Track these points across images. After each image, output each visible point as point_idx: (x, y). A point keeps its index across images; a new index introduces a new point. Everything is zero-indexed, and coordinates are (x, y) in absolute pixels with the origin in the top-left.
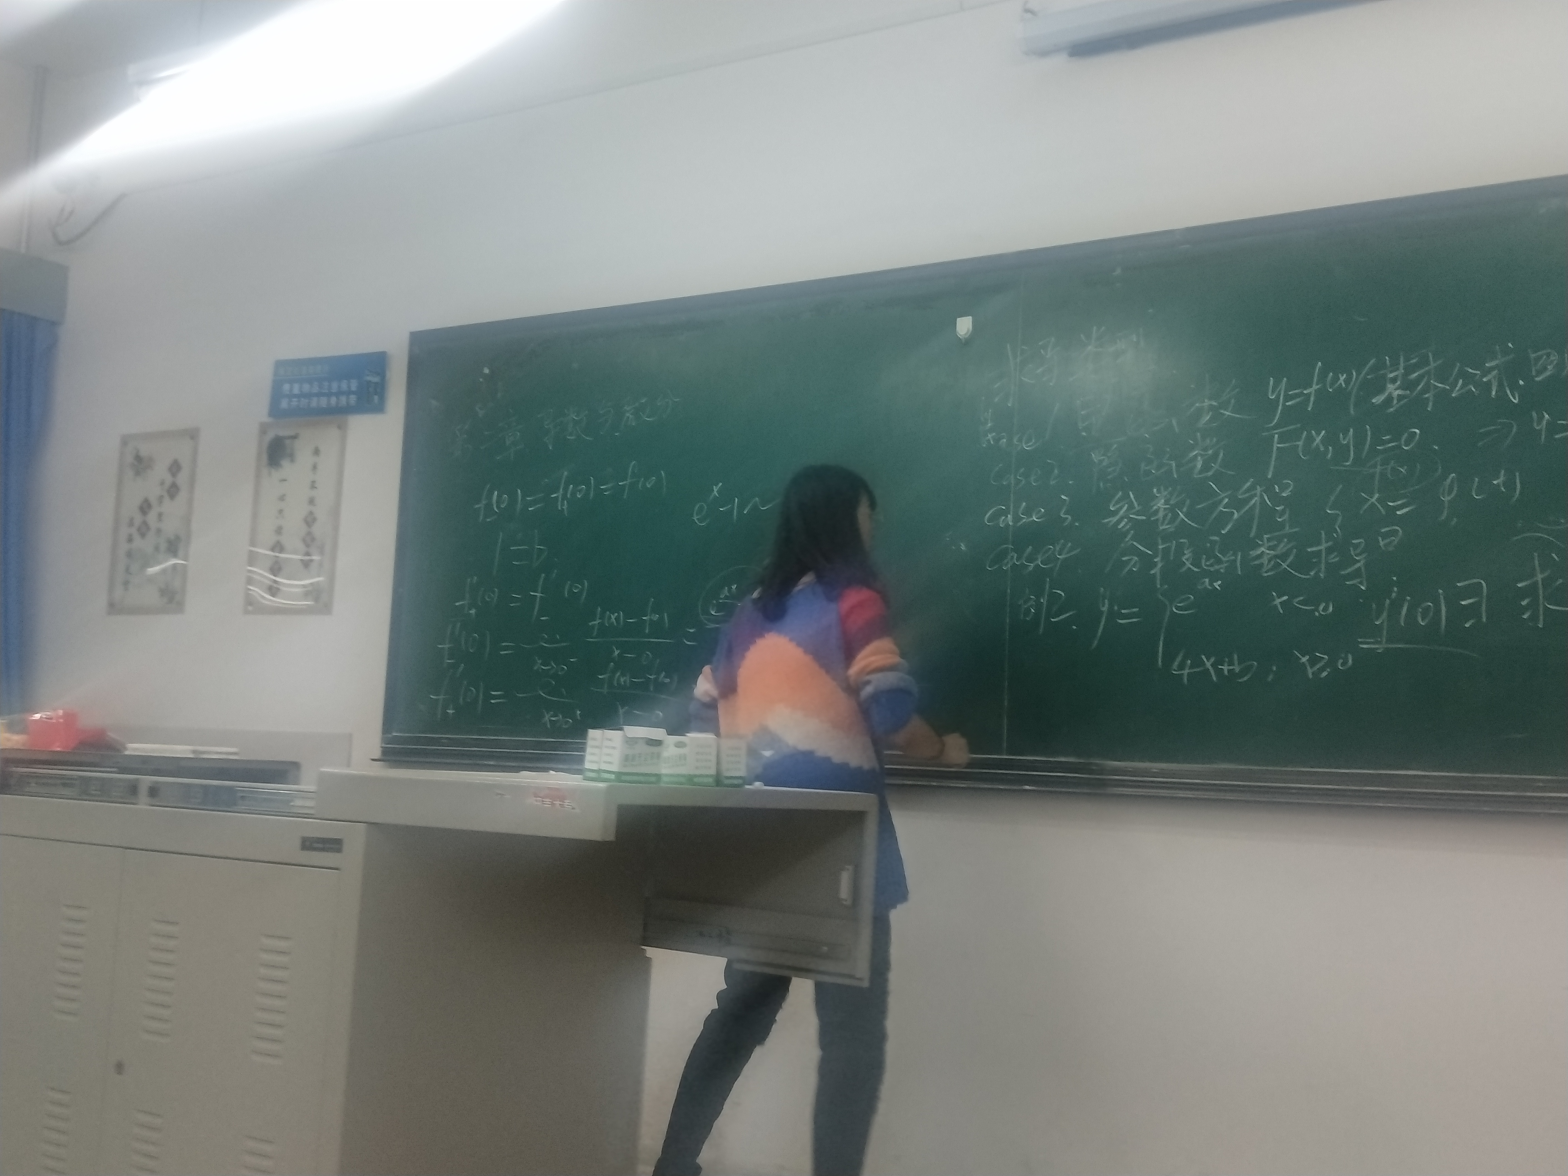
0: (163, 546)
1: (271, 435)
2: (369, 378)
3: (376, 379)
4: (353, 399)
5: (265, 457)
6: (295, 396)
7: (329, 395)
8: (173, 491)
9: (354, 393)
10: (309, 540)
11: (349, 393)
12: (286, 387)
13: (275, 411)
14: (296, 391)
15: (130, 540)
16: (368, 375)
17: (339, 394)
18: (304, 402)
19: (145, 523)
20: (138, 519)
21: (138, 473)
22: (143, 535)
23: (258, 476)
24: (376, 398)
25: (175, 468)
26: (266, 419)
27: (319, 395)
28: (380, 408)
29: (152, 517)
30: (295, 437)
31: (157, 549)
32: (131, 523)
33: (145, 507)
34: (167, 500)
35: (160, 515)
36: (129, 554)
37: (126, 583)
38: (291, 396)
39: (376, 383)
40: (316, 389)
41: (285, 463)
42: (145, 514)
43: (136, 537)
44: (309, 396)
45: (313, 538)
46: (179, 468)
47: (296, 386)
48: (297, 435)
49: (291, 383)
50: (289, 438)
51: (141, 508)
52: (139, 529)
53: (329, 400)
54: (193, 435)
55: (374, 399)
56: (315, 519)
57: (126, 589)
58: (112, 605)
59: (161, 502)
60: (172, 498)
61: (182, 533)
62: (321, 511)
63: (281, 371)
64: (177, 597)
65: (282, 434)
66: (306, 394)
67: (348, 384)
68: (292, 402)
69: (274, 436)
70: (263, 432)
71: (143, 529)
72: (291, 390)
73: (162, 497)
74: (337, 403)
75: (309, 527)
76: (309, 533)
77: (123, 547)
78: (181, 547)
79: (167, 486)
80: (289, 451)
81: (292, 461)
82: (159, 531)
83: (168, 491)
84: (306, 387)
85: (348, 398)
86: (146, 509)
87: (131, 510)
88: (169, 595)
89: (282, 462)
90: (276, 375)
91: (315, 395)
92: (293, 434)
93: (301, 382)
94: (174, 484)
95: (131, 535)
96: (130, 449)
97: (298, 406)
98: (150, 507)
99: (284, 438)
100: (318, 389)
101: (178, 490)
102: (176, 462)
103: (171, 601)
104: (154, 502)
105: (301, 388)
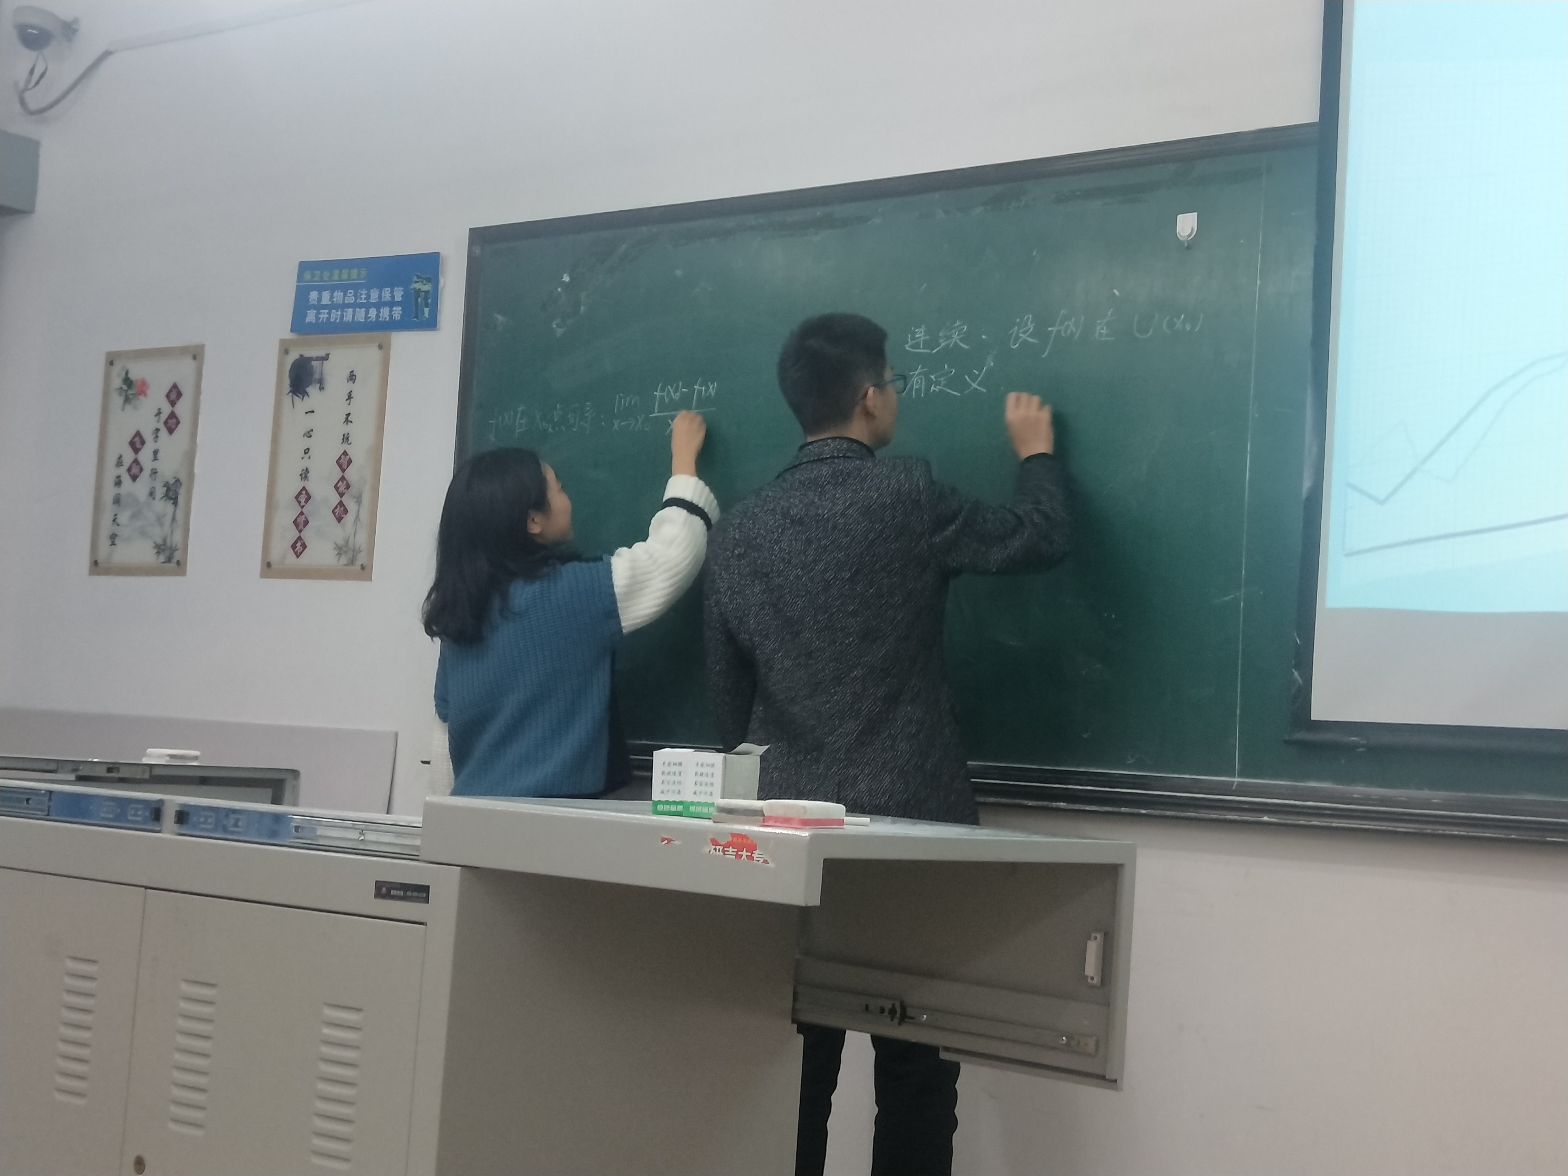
0: (160, 491)
1: (293, 356)
2: (417, 286)
3: (427, 287)
4: (397, 312)
5: (287, 381)
6: (325, 307)
7: (367, 306)
8: (172, 423)
9: (398, 304)
10: (342, 486)
11: (392, 304)
12: (314, 295)
13: (299, 325)
14: (326, 300)
15: (118, 483)
16: (416, 282)
17: (379, 306)
18: (335, 315)
19: (136, 462)
20: (129, 457)
21: (127, 400)
22: (134, 478)
23: (279, 405)
24: (426, 309)
25: (174, 394)
26: (288, 335)
27: (355, 306)
28: (431, 324)
29: (145, 456)
30: (326, 358)
31: (152, 494)
32: (119, 463)
33: (137, 443)
34: (164, 432)
35: (156, 453)
36: (117, 501)
37: (113, 537)
38: (319, 307)
39: (427, 292)
40: (350, 300)
41: (313, 390)
42: (136, 451)
43: (126, 479)
44: (344, 306)
45: (348, 486)
46: (179, 395)
47: (326, 295)
48: (328, 355)
49: (320, 289)
50: (318, 359)
51: (132, 444)
52: (129, 470)
53: (367, 313)
54: (196, 354)
55: (423, 313)
56: (350, 462)
57: (113, 544)
58: (96, 563)
59: (157, 437)
60: (171, 431)
61: (183, 478)
62: (358, 452)
63: (307, 276)
64: (177, 556)
65: (308, 354)
66: (339, 304)
67: (392, 292)
68: (320, 314)
69: (298, 357)
70: (285, 351)
71: (135, 470)
72: (320, 299)
73: (157, 430)
74: (378, 316)
75: (343, 471)
76: (343, 479)
77: (110, 492)
78: (182, 492)
79: (164, 416)
80: (317, 376)
81: (321, 388)
82: (154, 472)
83: (166, 423)
84: (338, 296)
85: (391, 311)
86: (138, 446)
87: (119, 445)
88: (167, 553)
89: (308, 390)
90: (300, 278)
91: (349, 306)
92: (322, 353)
93: (333, 289)
94: (173, 415)
95: (119, 477)
96: (117, 369)
97: (328, 318)
98: (143, 442)
99: (311, 359)
100: (353, 298)
101: (178, 423)
102: (175, 386)
103: (169, 560)
104: (148, 436)
105: (332, 297)
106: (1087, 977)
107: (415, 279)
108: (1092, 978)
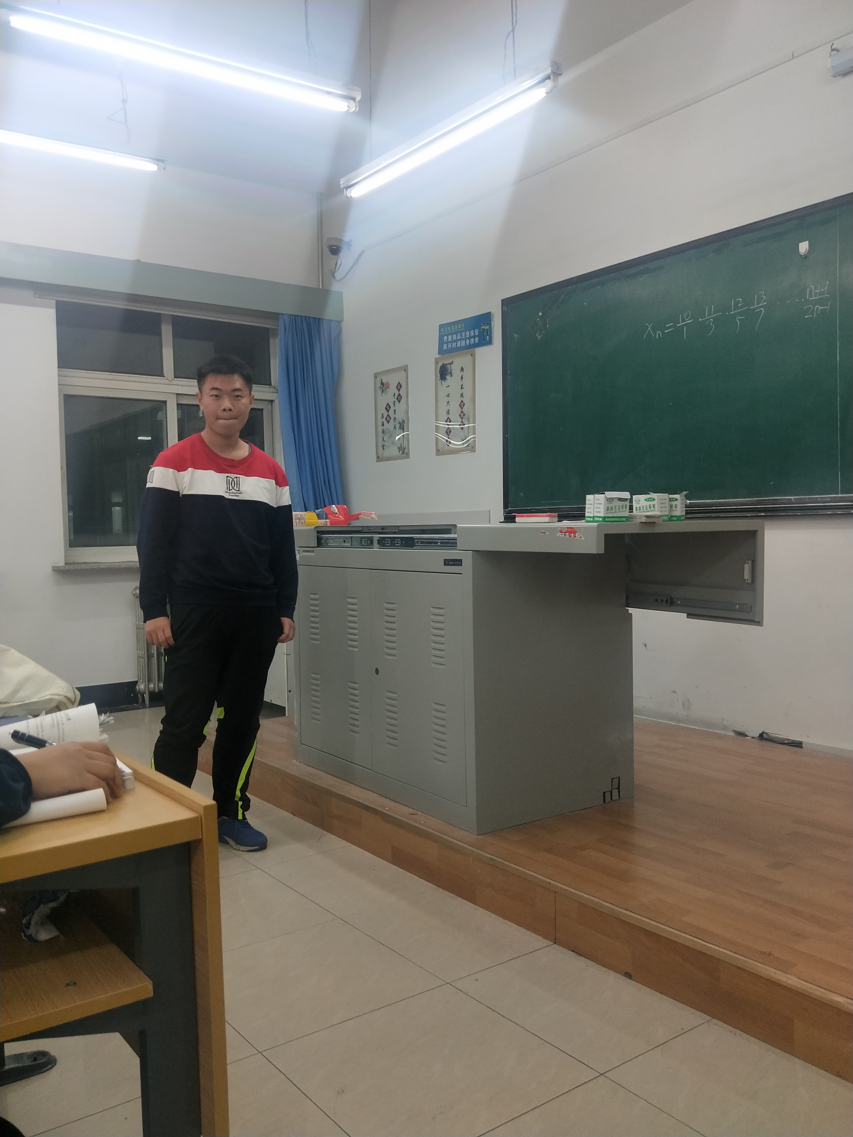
0: (398, 426)
1: (440, 364)
2: (483, 327)
3: (487, 328)
4: (477, 339)
5: (439, 375)
6: (450, 342)
7: (465, 339)
8: (399, 398)
9: (477, 336)
10: (462, 415)
11: (474, 337)
12: (445, 338)
13: (441, 351)
14: (450, 340)
15: (383, 425)
16: (483, 326)
17: (470, 338)
18: (454, 345)
19: (388, 415)
20: (386, 414)
21: (383, 391)
22: (388, 422)
23: (436, 384)
24: (488, 337)
25: (399, 386)
26: (438, 356)
27: (461, 340)
28: (490, 342)
29: (391, 413)
30: (452, 363)
31: (395, 428)
32: (383, 417)
33: (388, 408)
34: (397, 402)
35: (395, 411)
36: (383, 432)
37: (383, 446)
38: (448, 343)
39: (487, 330)
40: (459, 338)
41: (448, 377)
42: (388, 411)
43: (385, 423)
44: (456, 341)
45: (464, 415)
46: (401, 386)
47: (450, 337)
48: (452, 362)
49: (447, 336)
50: (449, 364)
51: (386, 408)
52: (386, 419)
53: (466, 342)
54: (405, 369)
55: (487, 338)
56: (464, 404)
57: (383, 449)
58: (378, 457)
59: (395, 404)
60: (399, 402)
61: (405, 419)
62: (467, 400)
63: (442, 330)
64: (406, 451)
65: (446, 362)
66: (455, 340)
67: (474, 332)
68: (448, 345)
69: (442, 364)
70: (437, 363)
71: (388, 419)
72: (448, 339)
73: (395, 402)
74: (470, 343)
75: (462, 409)
76: (462, 412)
77: (380, 428)
78: (405, 425)
79: (396, 396)
80: (449, 371)
81: (451, 376)
82: (395, 419)
83: (397, 399)
84: (455, 336)
85: (474, 339)
86: (388, 409)
87: (382, 410)
88: (403, 450)
89: (447, 377)
90: (440, 332)
91: (459, 340)
92: (451, 362)
93: (452, 334)
94: (399, 395)
95: (383, 422)
96: (378, 379)
97: (451, 347)
98: (390, 408)
99: (446, 364)
100: (460, 336)
101: (401, 397)
102: (399, 383)
103: (403, 453)
104: (391, 405)
105: (452, 337)
106: (745, 579)
107: (482, 324)
108: (748, 580)
